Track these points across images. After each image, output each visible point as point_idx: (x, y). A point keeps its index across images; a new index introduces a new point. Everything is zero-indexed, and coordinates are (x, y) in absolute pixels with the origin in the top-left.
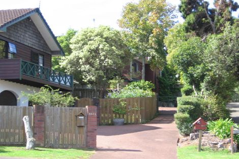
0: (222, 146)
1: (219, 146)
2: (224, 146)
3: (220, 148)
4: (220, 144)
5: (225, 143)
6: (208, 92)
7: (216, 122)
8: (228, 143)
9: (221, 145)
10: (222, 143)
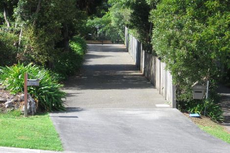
0: (11, 105)
1: (6, 104)
2: (15, 105)
3: (8, 107)
4: (9, 101)
5: (16, 101)
6: (24, 22)
7: (10, 69)
8: (21, 101)
9: (9, 104)
10: (12, 100)
